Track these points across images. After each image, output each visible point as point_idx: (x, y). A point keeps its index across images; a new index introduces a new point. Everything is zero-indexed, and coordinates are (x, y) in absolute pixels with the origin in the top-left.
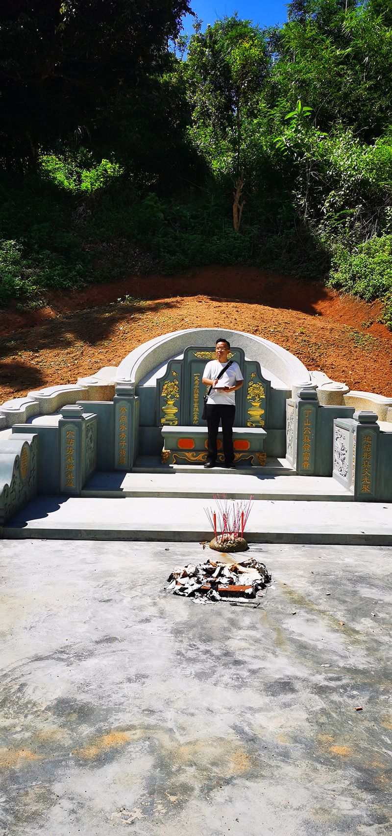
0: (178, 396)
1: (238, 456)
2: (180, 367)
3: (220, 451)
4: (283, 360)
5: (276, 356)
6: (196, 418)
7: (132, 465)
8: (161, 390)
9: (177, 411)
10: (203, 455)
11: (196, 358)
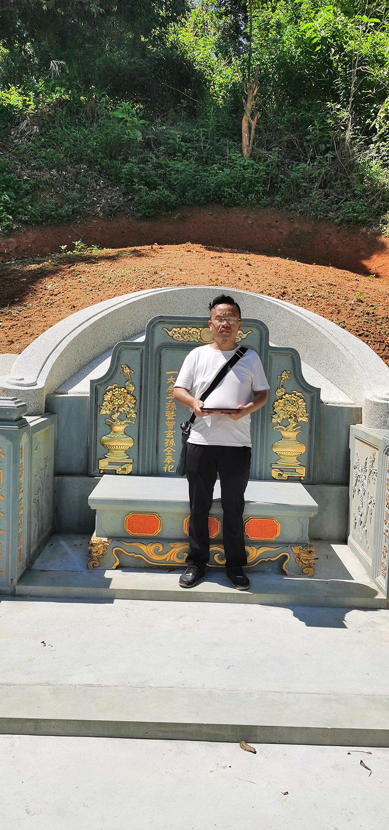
0: (134, 416)
1: (254, 553)
2: (139, 358)
3: (216, 542)
4: (340, 347)
5: (326, 338)
6: (169, 459)
7: (15, 581)
8: (99, 403)
9: (131, 445)
10: (177, 550)
11: (171, 341)
